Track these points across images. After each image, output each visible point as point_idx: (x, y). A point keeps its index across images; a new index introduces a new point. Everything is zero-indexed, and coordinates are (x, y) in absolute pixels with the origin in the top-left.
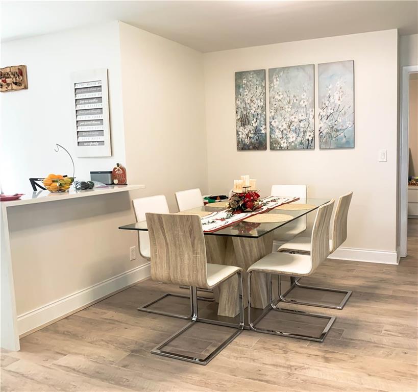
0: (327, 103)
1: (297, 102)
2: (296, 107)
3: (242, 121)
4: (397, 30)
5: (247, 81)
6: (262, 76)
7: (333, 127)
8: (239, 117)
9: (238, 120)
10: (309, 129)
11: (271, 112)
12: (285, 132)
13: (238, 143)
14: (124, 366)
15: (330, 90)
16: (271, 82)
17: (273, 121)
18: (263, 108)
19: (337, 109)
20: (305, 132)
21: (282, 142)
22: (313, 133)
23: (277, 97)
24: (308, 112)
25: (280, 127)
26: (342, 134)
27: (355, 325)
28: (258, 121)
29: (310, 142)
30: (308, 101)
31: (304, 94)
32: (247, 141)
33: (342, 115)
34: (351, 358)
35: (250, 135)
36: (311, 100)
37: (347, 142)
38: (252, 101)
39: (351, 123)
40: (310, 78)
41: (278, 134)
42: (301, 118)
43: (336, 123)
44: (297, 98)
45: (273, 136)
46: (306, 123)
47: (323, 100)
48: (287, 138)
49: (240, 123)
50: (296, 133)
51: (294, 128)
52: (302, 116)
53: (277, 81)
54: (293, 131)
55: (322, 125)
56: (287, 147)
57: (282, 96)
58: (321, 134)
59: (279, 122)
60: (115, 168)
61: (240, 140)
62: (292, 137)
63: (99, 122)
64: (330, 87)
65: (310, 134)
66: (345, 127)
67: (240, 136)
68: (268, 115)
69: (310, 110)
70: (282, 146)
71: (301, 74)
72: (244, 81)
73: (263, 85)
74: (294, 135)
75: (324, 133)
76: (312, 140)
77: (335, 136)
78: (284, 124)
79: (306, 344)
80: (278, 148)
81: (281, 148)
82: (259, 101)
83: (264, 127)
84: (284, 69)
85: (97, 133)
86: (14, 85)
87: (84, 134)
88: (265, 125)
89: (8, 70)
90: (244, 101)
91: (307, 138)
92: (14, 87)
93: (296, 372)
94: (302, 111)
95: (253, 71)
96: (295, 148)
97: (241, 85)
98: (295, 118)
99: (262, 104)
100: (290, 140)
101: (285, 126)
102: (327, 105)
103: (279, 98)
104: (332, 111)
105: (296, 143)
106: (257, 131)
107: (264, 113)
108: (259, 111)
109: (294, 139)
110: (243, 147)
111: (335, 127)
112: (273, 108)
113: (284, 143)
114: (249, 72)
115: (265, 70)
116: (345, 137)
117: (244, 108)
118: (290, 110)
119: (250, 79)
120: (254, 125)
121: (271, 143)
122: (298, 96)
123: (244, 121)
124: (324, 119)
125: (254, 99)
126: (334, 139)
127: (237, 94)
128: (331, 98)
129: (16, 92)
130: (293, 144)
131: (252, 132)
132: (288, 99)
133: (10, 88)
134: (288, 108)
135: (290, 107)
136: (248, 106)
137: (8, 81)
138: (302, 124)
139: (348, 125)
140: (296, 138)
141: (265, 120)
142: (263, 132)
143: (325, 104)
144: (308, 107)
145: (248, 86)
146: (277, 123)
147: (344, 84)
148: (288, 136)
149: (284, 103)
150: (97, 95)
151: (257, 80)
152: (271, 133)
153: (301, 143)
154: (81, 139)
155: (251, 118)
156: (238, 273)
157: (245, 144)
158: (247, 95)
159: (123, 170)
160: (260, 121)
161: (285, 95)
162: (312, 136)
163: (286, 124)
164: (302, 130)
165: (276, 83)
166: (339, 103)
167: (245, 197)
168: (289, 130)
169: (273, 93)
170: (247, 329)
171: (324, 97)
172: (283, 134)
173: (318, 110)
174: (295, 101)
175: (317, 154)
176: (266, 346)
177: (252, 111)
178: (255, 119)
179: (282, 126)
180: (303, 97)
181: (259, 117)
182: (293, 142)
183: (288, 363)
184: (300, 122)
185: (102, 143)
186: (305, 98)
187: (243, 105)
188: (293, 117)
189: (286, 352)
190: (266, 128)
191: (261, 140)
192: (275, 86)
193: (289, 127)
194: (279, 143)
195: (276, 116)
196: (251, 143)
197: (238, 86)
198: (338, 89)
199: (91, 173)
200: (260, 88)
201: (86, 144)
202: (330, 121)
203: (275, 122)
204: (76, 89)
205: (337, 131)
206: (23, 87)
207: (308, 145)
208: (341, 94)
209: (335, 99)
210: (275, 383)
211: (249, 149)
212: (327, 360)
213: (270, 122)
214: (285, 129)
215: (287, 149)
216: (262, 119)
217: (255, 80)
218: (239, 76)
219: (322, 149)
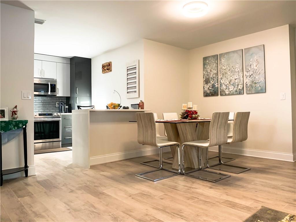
0: (250, 69)
1: (234, 69)
2: (233, 72)
3: (206, 81)
4: (288, 25)
5: (209, 61)
6: (216, 58)
7: (253, 81)
8: (204, 79)
9: (204, 81)
10: (240, 83)
11: (220, 76)
12: (228, 85)
13: (204, 93)
14: (123, 177)
15: (251, 61)
16: (220, 60)
17: (222, 80)
18: (217, 74)
19: (255, 72)
20: (238, 85)
21: (226, 91)
22: (242, 85)
23: (223, 68)
24: (239, 74)
25: (225, 83)
26: (258, 85)
27: (239, 179)
28: (214, 81)
29: (241, 90)
30: (239, 68)
31: (238, 65)
32: (208, 92)
33: (258, 75)
34: (224, 189)
35: (210, 88)
36: (241, 68)
37: (261, 89)
38: (211, 71)
39: (264, 79)
40: (240, 56)
41: (224, 87)
42: (236, 78)
43: (255, 79)
44: (234, 67)
45: (221, 88)
46: (239, 80)
47: (247, 67)
48: (229, 89)
49: (205, 82)
50: (233, 86)
51: (232, 83)
52: (237, 76)
53: (223, 59)
54: (232, 85)
55: (247, 81)
56: (229, 93)
57: (226, 67)
58: (247, 86)
59: (225, 80)
60: (140, 103)
61: (205, 91)
62: (231, 88)
63: (135, 83)
64: (251, 60)
65: (241, 86)
66: (260, 81)
67: (205, 89)
68: (219, 77)
69: (241, 73)
70: (226, 93)
71: (236, 55)
72: (207, 62)
73: (217, 62)
74: (233, 87)
75: (248, 85)
76: (242, 89)
77: (254, 86)
78: (227, 81)
79: (205, 182)
80: (224, 94)
81: (226, 95)
82: (214, 71)
83: (217, 83)
84: (227, 53)
85: (134, 87)
86: (107, 70)
87: (130, 88)
88: (218, 82)
89: (105, 64)
90: (207, 71)
91: (239, 88)
92: (107, 71)
93: (192, 189)
94: (236, 74)
95: (212, 56)
96: (233, 94)
97: (206, 63)
98: (233, 78)
99: (216, 72)
100: (230, 90)
101: (228, 83)
102: (249, 70)
103: (225, 68)
104: (252, 73)
105: (234, 91)
106: (213, 86)
107: (217, 76)
108: (214, 76)
109: (232, 89)
110: (206, 95)
111: (254, 81)
112: (221, 74)
113: (227, 91)
114: (209, 57)
115: (217, 55)
116: (260, 86)
117: (207, 75)
118: (230, 74)
119: (210, 60)
120: (212, 83)
121: (221, 92)
122: (234, 66)
123: (207, 81)
124: (248, 78)
125: (212, 70)
126: (254, 88)
127: (204, 68)
128: (252, 66)
129: (108, 73)
130: (232, 92)
131: (211, 87)
132: (229, 68)
133: (105, 71)
134: (229, 73)
135: (230, 72)
136: (209, 74)
137: (105, 68)
138: (236, 81)
139: (261, 80)
140: (234, 89)
141: (218, 80)
142: (216, 86)
143: (248, 69)
144: (240, 71)
145: (209, 64)
146: (224, 81)
147: (259, 58)
148: (229, 88)
149: (227, 70)
150: (134, 71)
151: (213, 60)
152: (220, 87)
153: (236, 91)
154: (128, 91)
155: (211, 79)
156: (178, 145)
157: (207, 93)
158: (209, 68)
159: (143, 103)
160: (215, 81)
161: (228, 66)
162: (242, 87)
163: (228, 81)
164: (236, 84)
166: (256, 68)
167: (188, 112)
168: (230, 84)
169: (221, 66)
170: (181, 174)
171: (248, 65)
172: (226, 87)
173: (245, 73)
174: (233, 69)
175: (245, 97)
176: (186, 180)
177: (211, 76)
178: (212, 80)
179: (226, 82)
180: (237, 67)
181: (214, 79)
182: (232, 91)
183: (191, 186)
184: (235, 80)
185: (135, 92)
186: (238, 67)
187: (206, 73)
188: (232, 77)
189: (193, 183)
190: (218, 84)
191: (216, 90)
192: (222, 62)
193: (230, 83)
194: (225, 92)
195: (223, 78)
196: (210, 92)
197: (204, 64)
198: (256, 61)
199: (131, 105)
200: (215, 64)
201: (130, 93)
202: (252, 78)
203: (222, 81)
204: (127, 70)
205: (256, 83)
206: (110, 71)
207: (240, 92)
208: (257, 63)
209: (254, 66)
210: (179, 190)
211: (209, 96)
212: (211, 188)
213: (220, 81)
214: (228, 84)
215: (229, 95)
216: (216, 80)
217: (212, 60)
218: (205, 59)
219: (247, 94)
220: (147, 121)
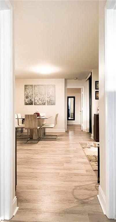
2: (41, 95)
5: (28, 87)
6: (32, 86)
8: (25, 96)
13: (25, 103)
15: (49, 91)
16: (34, 88)
18: (32, 94)
19: (51, 96)
20: (43, 101)
21: (37, 103)
22: (45, 101)
23: (36, 92)
24: (44, 96)
32: (28, 103)
35: (29, 101)
36: (45, 93)
37: (54, 104)
38: (29, 92)
40: (45, 88)
41: (36, 101)
42: (42, 97)
43: (51, 99)
49: (26, 98)
51: (40, 100)
55: (47, 99)
58: (47, 101)
62: (40, 102)
67: (26, 101)
68: (34, 96)
71: (42, 87)
72: (27, 87)
81: (37, 105)
84: (38, 85)
88: (33, 98)
96: (41, 105)
101: (38, 99)
102: (49, 94)
106: (31, 100)
108: (31, 95)
110: (26, 104)
114: (29, 85)
116: (53, 102)
118: (39, 95)
121: (34, 103)
122: (42, 92)
123: (27, 97)
126: (50, 103)
132: (39, 93)
138: (43, 99)
139: (54, 99)
145: (28, 89)
146: (36, 98)
147: (53, 90)
152: (34, 101)
153: (42, 103)
155: (29, 97)
158: (28, 91)
160: (31, 98)
161: (38, 91)
165: (36, 88)
172: (38, 101)
173: (46, 96)
175: (46, 106)
177: (29, 95)
187: (27, 93)
188: (40, 97)
191: (32, 102)
197: (25, 89)
198: (51, 91)
200: (31, 89)
205: (51, 101)
207: (44, 104)
209: (51, 93)
211: (28, 105)
215: (39, 105)
217: (30, 87)
218: (26, 86)
219: (47, 105)
220: (33, 118)
